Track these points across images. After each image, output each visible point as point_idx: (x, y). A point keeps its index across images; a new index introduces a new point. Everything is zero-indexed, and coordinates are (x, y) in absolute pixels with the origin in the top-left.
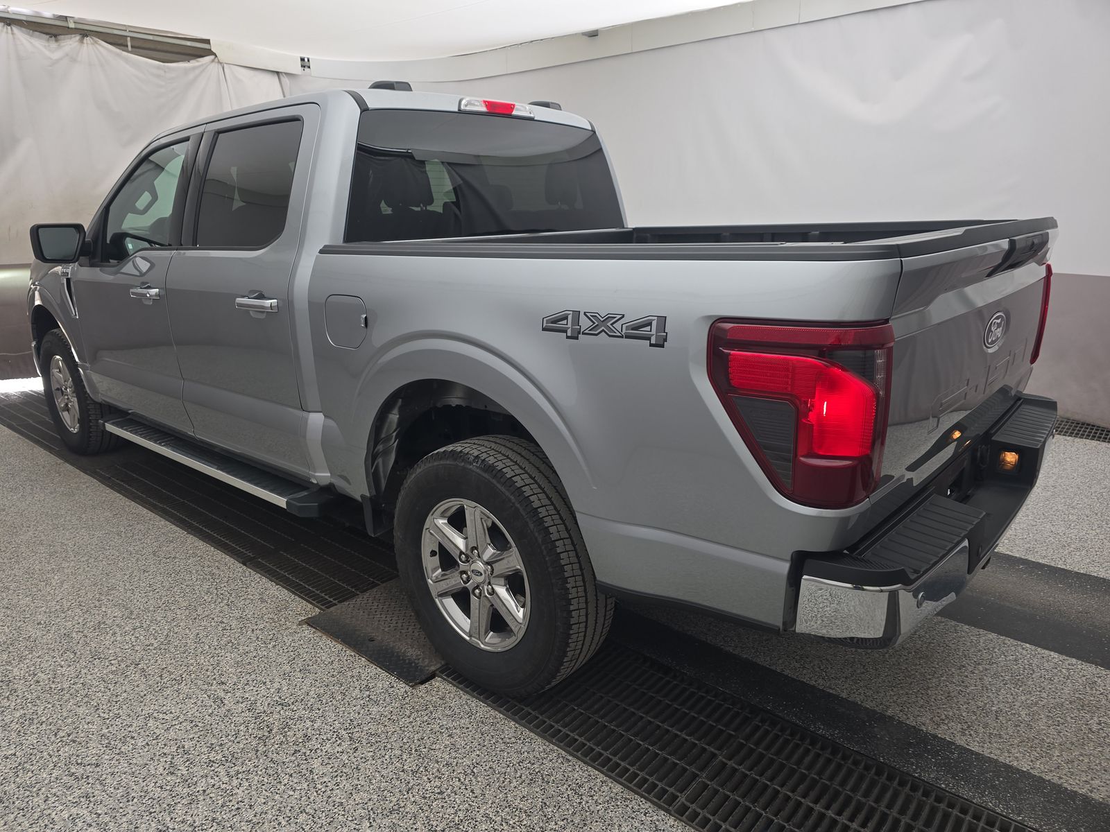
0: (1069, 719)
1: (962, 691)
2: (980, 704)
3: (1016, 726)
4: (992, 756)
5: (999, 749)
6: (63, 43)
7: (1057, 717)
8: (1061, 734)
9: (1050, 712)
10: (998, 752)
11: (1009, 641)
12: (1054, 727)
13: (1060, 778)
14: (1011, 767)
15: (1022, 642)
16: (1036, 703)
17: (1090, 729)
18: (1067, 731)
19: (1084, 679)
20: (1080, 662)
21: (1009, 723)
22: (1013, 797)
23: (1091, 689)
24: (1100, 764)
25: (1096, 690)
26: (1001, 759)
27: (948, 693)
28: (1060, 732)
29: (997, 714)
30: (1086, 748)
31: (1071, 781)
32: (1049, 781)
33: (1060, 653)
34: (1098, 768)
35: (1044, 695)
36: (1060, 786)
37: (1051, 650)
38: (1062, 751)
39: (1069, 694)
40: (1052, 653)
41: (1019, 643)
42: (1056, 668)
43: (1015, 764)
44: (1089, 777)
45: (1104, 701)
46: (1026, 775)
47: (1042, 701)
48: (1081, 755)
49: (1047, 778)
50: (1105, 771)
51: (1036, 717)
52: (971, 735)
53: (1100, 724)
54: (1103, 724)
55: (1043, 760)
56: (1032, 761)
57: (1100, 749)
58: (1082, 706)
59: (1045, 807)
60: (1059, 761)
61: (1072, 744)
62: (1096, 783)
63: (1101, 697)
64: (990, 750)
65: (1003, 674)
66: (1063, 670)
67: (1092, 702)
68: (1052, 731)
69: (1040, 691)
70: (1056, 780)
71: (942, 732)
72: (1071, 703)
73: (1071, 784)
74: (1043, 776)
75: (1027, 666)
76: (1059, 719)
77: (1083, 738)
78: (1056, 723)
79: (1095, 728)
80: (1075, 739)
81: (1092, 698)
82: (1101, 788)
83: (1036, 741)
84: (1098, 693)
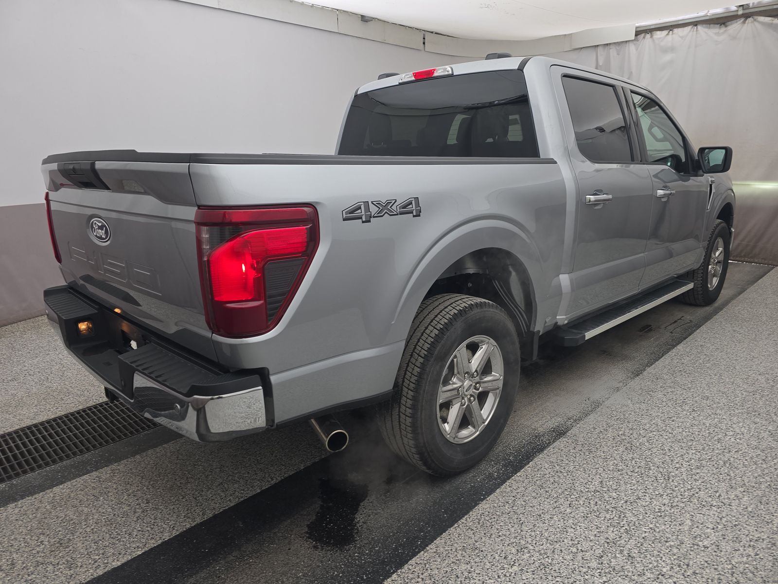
0: (60, 529)
1: (127, 491)
2: (110, 494)
3: (81, 501)
4: (74, 481)
5: (75, 485)
6: (729, 28)
7: (67, 524)
8: (56, 517)
9: (74, 523)
10: (74, 484)
11: (152, 544)
12: (63, 518)
13: (35, 498)
14: (61, 484)
15: (145, 552)
16: (86, 520)
17: (44, 534)
18: (55, 521)
19: (79, 564)
20: (95, 575)
21: (86, 499)
22: (47, 475)
23: (68, 561)
24: (22, 521)
25: (64, 563)
26: (69, 483)
27: (131, 485)
28: (57, 518)
29: (97, 499)
30: (36, 523)
31: (29, 501)
32: (39, 493)
33: (115, 570)
34: (21, 518)
35: (88, 530)
36: (32, 495)
37: (123, 565)
38: (47, 510)
39: (76, 544)
40: (119, 564)
41: (146, 549)
42: (103, 554)
43: (61, 486)
44: (22, 510)
45: (52, 560)
46: (52, 486)
47: (85, 525)
48: (35, 517)
49: (41, 493)
50: (17, 520)
51: (77, 514)
52: (94, 479)
53: (41, 542)
54: (39, 544)
55: (51, 499)
56: (55, 494)
57: (29, 528)
58: (61, 544)
59: (31, 483)
60: (43, 505)
61: (45, 518)
62: (17, 511)
63: (57, 562)
64: (79, 482)
65: (124, 519)
66: (97, 557)
67: (59, 552)
68: (62, 515)
69: (92, 529)
70: (36, 496)
71: (108, 470)
72: (69, 539)
73: (28, 500)
74: (44, 493)
75: (119, 537)
76: (65, 524)
77: (42, 526)
78: (64, 520)
79: (42, 538)
80: (46, 522)
81: (61, 555)
82: (12, 511)
83: (63, 503)
84: (61, 563)
